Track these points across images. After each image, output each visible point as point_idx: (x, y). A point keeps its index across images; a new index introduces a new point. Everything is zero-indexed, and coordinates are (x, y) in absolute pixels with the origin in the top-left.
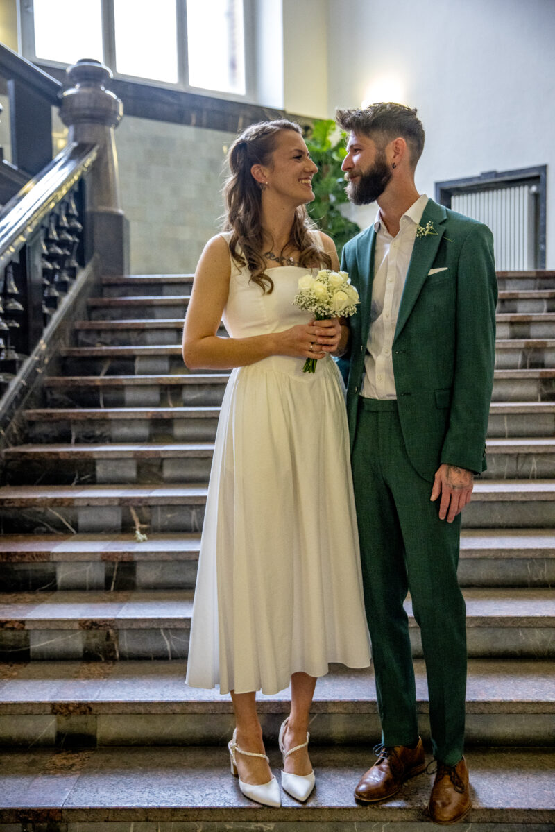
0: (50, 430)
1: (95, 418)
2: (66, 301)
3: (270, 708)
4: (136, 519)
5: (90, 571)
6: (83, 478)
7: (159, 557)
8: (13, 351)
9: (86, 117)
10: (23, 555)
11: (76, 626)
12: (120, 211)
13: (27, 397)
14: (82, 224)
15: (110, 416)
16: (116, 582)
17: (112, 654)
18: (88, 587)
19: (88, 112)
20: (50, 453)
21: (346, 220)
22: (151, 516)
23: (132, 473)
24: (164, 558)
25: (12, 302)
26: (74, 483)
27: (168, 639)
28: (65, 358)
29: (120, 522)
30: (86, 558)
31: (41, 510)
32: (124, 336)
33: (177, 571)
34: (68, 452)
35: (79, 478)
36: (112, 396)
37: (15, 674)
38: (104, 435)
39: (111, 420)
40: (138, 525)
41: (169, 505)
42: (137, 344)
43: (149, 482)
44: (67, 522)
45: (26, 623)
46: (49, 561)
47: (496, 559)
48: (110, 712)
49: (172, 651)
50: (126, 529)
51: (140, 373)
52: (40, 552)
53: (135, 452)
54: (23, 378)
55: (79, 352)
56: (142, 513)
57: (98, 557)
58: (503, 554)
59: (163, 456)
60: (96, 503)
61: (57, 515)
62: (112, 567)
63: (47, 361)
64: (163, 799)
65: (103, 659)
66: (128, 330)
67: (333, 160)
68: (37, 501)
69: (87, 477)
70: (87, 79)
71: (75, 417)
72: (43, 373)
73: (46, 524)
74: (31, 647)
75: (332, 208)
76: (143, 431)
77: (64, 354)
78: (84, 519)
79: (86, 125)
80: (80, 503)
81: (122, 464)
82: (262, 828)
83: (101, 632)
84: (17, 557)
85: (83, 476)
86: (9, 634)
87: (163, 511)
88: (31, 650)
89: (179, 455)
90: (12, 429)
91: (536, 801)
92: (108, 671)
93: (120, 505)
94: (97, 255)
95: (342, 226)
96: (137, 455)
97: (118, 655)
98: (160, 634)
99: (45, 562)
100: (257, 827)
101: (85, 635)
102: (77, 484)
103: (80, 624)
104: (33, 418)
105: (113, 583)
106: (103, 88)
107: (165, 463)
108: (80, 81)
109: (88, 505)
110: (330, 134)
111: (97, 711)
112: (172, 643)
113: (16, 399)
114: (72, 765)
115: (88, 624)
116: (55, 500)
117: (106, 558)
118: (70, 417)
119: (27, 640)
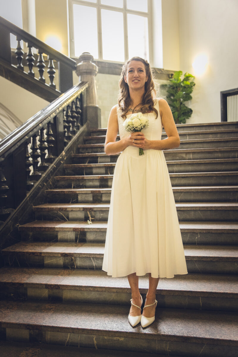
0: (65, 183)
1: (80, 179)
2: (75, 138)
3: (127, 291)
4: (90, 216)
5: (70, 235)
6: (73, 201)
7: (94, 230)
8: (51, 155)
9: (84, 72)
10: (45, 228)
11: (60, 255)
12: (97, 106)
13: (56, 171)
14: (81, 110)
15: (85, 178)
16: (79, 239)
17: (73, 267)
18: (69, 241)
19: (85, 71)
20: (62, 192)
21: (186, 107)
22: (95, 215)
23: (91, 199)
24: (96, 230)
25: (51, 137)
26: (70, 202)
27: (94, 262)
28: (73, 158)
29: (84, 217)
30: (68, 230)
31: (56, 212)
32: (96, 150)
33: (101, 236)
34: (68, 191)
35: (72, 201)
36: (88, 171)
37: (37, 272)
38: (83, 185)
39: (86, 179)
40: (90, 218)
41: (101, 211)
42: (100, 152)
43: (97, 202)
44: (65, 216)
45: (42, 253)
46: (55, 231)
47: (228, 233)
48: (66, 289)
49: (96, 266)
50: (85, 219)
51: (100, 163)
52: (51, 227)
53: (92, 191)
54: (54, 165)
55: (78, 155)
56: (92, 214)
57: (72, 230)
58: (231, 231)
59: (102, 192)
60: (74, 210)
61: (62, 214)
62: (78, 233)
63: (65, 159)
64: (80, 325)
65: (70, 268)
66: (97, 147)
67: (182, 85)
68: (54, 209)
69: (75, 200)
70: (85, 59)
71: (73, 179)
72: (64, 163)
73: (58, 218)
74: (45, 262)
75: (181, 103)
76: (97, 183)
77: (73, 157)
78: (72, 215)
79: (85, 76)
80: (69, 209)
81: (87, 195)
82: (119, 339)
83: (69, 258)
84: (43, 229)
85: (73, 200)
86: (37, 257)
87: (99, 213)
88: (45, 264)
89: (107, 192)
90: (50, 183)
91: (234, 337)
92: (70, 273)
93: (83, 210)
94: (88, 121)
95: (185, 110)
96: (92, 192)
97: (75, 267)
98: (91, 259)
99: (53, 231)
100: (116, 339)
101: (64, 259)
102: (71, 203)
103: (61, 255)
104: (58, 179)
105: (78, 240)
106: (91, 62)
107: (103, 195)
108: (83, 60)
109: (72, 210)
110: (180, 76)
111: (62, 288)
112: (96, 263)
113: (51, 172)
114: (51, 309)
115: (64, 255)
116: (60, 208)
117: (75, 230)
118: (71, 178)
119: (43, 260)
